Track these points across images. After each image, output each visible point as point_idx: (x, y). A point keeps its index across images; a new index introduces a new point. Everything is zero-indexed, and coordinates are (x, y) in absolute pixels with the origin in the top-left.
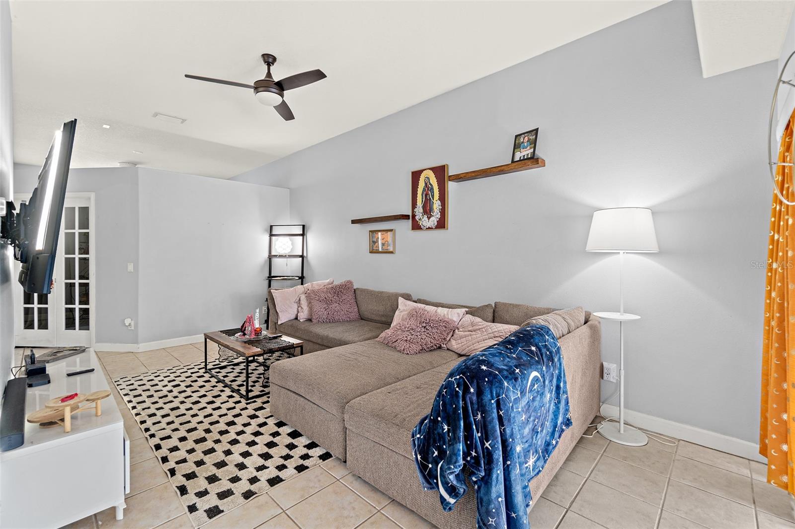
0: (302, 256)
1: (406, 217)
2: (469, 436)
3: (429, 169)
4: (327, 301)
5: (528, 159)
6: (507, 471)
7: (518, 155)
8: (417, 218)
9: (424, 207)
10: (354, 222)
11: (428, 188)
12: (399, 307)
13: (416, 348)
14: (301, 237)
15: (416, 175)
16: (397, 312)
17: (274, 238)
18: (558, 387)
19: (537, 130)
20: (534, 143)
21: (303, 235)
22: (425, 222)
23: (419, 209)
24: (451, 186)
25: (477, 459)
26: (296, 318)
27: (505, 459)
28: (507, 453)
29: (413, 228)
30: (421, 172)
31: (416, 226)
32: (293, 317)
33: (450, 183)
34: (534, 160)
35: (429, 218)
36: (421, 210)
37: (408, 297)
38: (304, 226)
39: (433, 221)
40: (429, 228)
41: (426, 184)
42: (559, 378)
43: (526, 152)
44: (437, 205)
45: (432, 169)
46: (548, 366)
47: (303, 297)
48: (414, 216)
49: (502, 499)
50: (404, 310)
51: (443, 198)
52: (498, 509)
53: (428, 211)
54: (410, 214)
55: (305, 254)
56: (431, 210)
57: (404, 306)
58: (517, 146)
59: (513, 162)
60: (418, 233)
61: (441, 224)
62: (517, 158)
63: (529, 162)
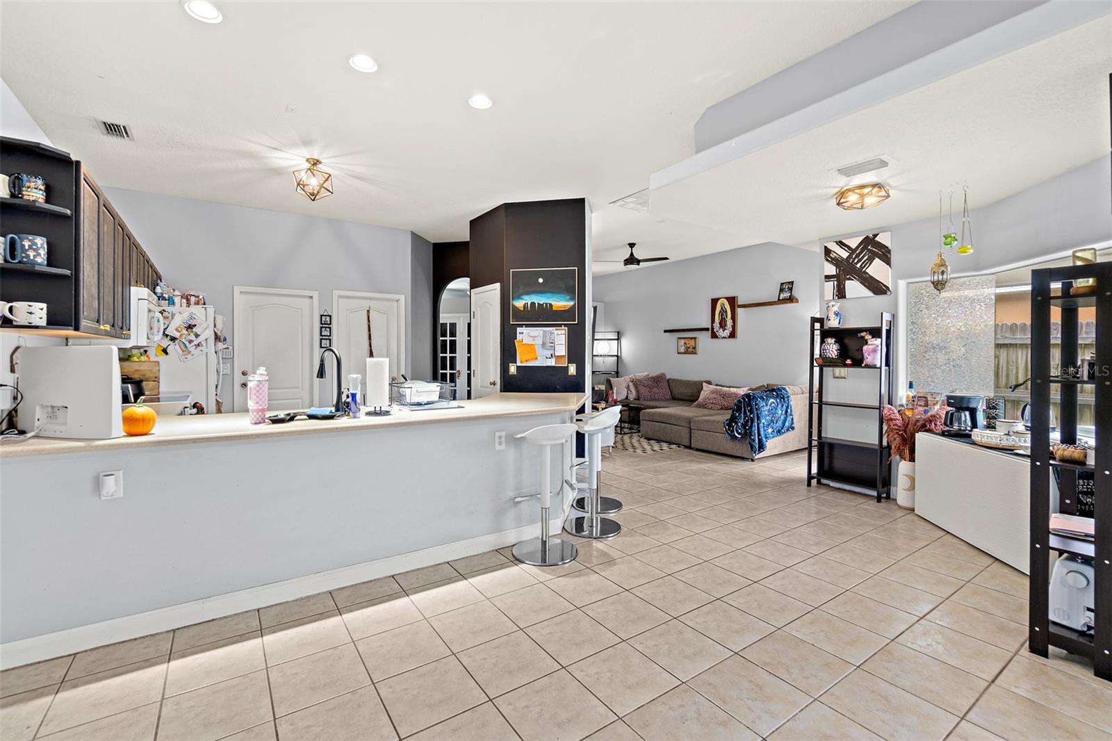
0: (617, 356)
1: (707, 329)
2: (745, 413)
3: (725, 298)
4: (650, 387)
5: (787, 299)
6: (758, 424)
7: (782, 296)
8: (715, 330)
9: (720, 323)
10: (665, 331)
11: (723, 311)
12: (704, 388)
13: (719, 407)
14: (616, 341)
15: (714, 302)
16: (702, 392)
17: (595, 342)
18: (786, 411)
19: (793, 282)
20: (791, 290)
21: (617, 339)
22: (721, 333)
23: (717, 325)
24: (740, 311)
25: (748, 421)
26: (627, 398)
27: (758, 420)
28: (758, 419)
29: (712, 337)
30: (719, 299)
31: (714, 336)
32: (625, 397)
33: (739, 309)
34: (791, 299)
35: (724, 331)
36: (718, 325)
37: (709, 383)
38: (618, 333)
39: (727, 333)
40: (724, 337)
41: (722, 308)
42: (787, 407)
43: (786, 295)
44: (729, 322)
45: (727, 298)
46: (780, 400)
47: (631, 384)
48: (713, 329)
49: (756, 431)
50: (707, 391)
51: (734, 318)
52: (755, 434)
53: (723, 325)
54: (710, 327)
55: (619, 355)
56: (725, 325)
57: (707, 389)
58: (781, 290)
59: (779, 300)
60: (715, 340)
61: (733, 335)
62: (781, 298)
63: (788, 301)
